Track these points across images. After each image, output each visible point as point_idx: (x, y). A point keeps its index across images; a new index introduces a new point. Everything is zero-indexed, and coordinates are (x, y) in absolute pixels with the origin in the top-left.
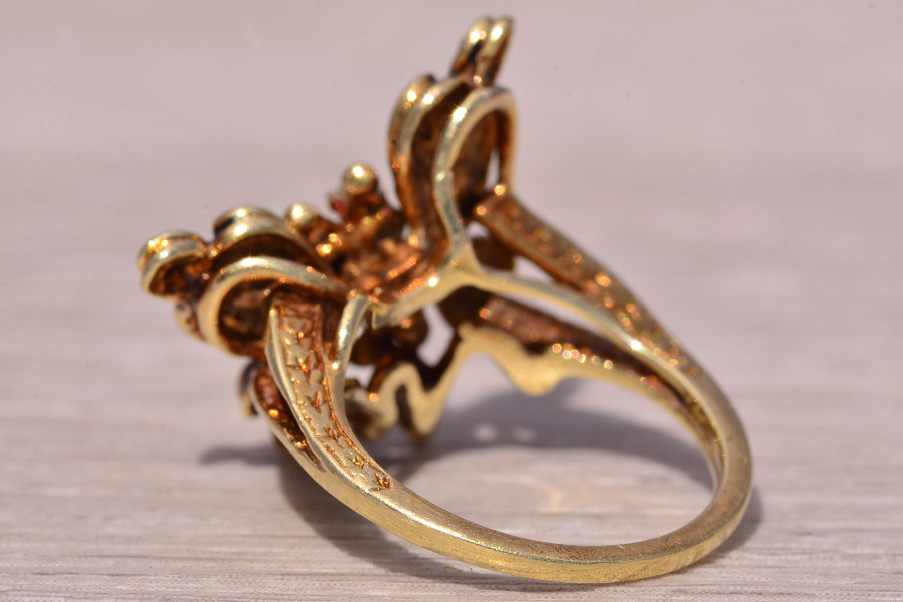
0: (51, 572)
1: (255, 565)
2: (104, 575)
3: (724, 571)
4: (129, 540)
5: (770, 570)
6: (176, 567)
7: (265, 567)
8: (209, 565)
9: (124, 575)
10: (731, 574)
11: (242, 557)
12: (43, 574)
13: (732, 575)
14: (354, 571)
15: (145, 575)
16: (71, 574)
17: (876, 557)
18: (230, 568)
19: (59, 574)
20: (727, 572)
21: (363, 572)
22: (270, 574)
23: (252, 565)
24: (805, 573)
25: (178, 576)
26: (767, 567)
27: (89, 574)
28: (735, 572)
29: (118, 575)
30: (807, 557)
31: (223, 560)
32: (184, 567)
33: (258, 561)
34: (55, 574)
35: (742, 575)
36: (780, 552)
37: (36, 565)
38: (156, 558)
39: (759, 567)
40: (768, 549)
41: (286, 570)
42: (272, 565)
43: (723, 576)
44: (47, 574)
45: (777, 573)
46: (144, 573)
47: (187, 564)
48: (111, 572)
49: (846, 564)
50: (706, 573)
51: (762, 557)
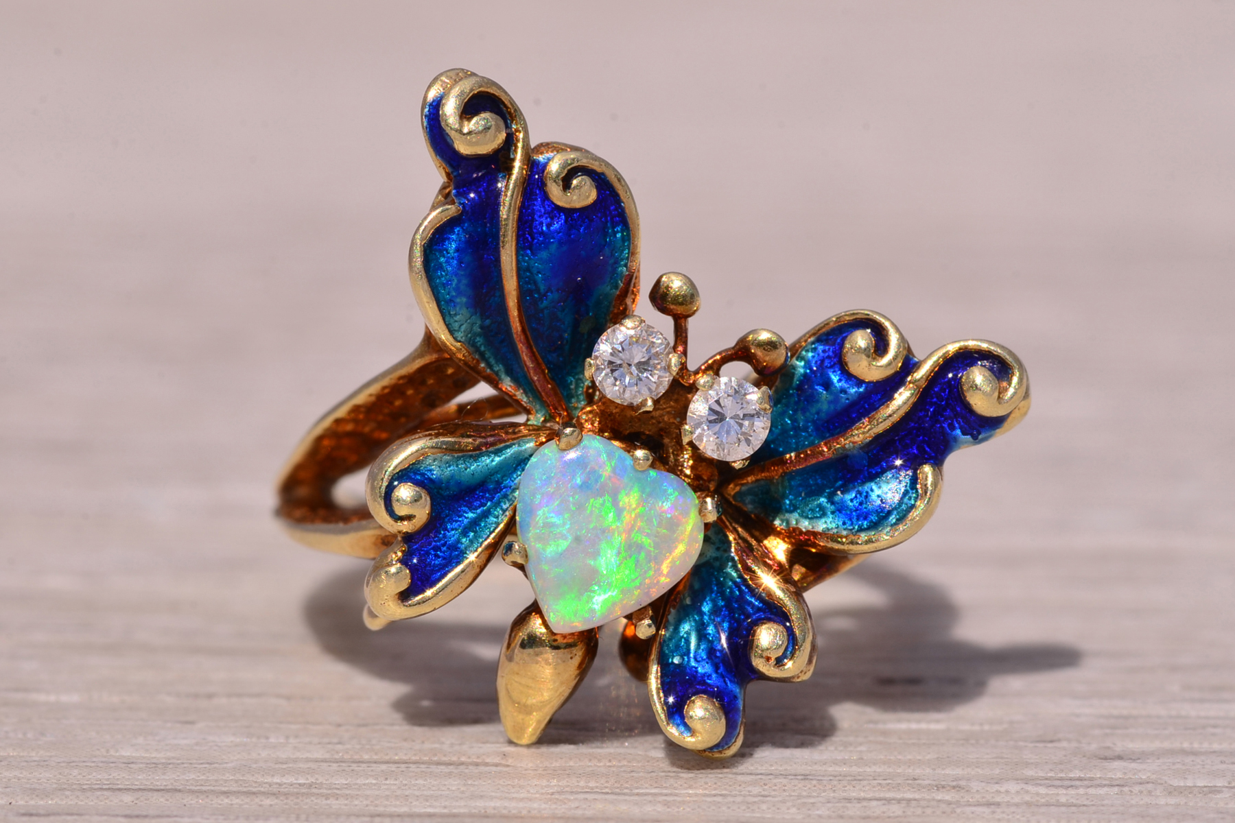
0: (42, 812)
1: (332, 801)
2: (117, 816)
3: (999, 810)
4: (154, 766)
5: (1063, 809)
6: (220, 805)
7: (346, 805)
8: (268, 802)
9: (146, 816)
10: (1008, 815)
11: (314, 791)
12: (31, 815)
13: (1010, 817)
14: (474, 811)
15: (176, 816)
16: (72, 814)
17: (1214, 790)
18: (296, 807)
19: (54, 814)
20: (1003, 812)
21: (486, 812)
22: (354, 815)
23: (328, 802)
24: (1113, 814)
25: (223, 817)
26: (1059, 805)
27: (97, 814)
28: (1014, 812)
29: (137, 816)
30: (1116, 789)
31: (286, 795)
32: (232, 805)
33: (337, 797)
34: (48, 815)
35: (1024, 816)
36: (1078, 783)
37: (22, 803)
38: (192, 792)
39: (1048, 805)
40: (1061, 779)
41: (376, 808)
42: (356, 803)
43: (997, 817)
44: (38, 815)
45: (1073, 813)
46: (175, 813)
47: (236, 801)
48: (128, 812)
49: (1172, 801)
50: (973, 813)
51: (1053, 791)
